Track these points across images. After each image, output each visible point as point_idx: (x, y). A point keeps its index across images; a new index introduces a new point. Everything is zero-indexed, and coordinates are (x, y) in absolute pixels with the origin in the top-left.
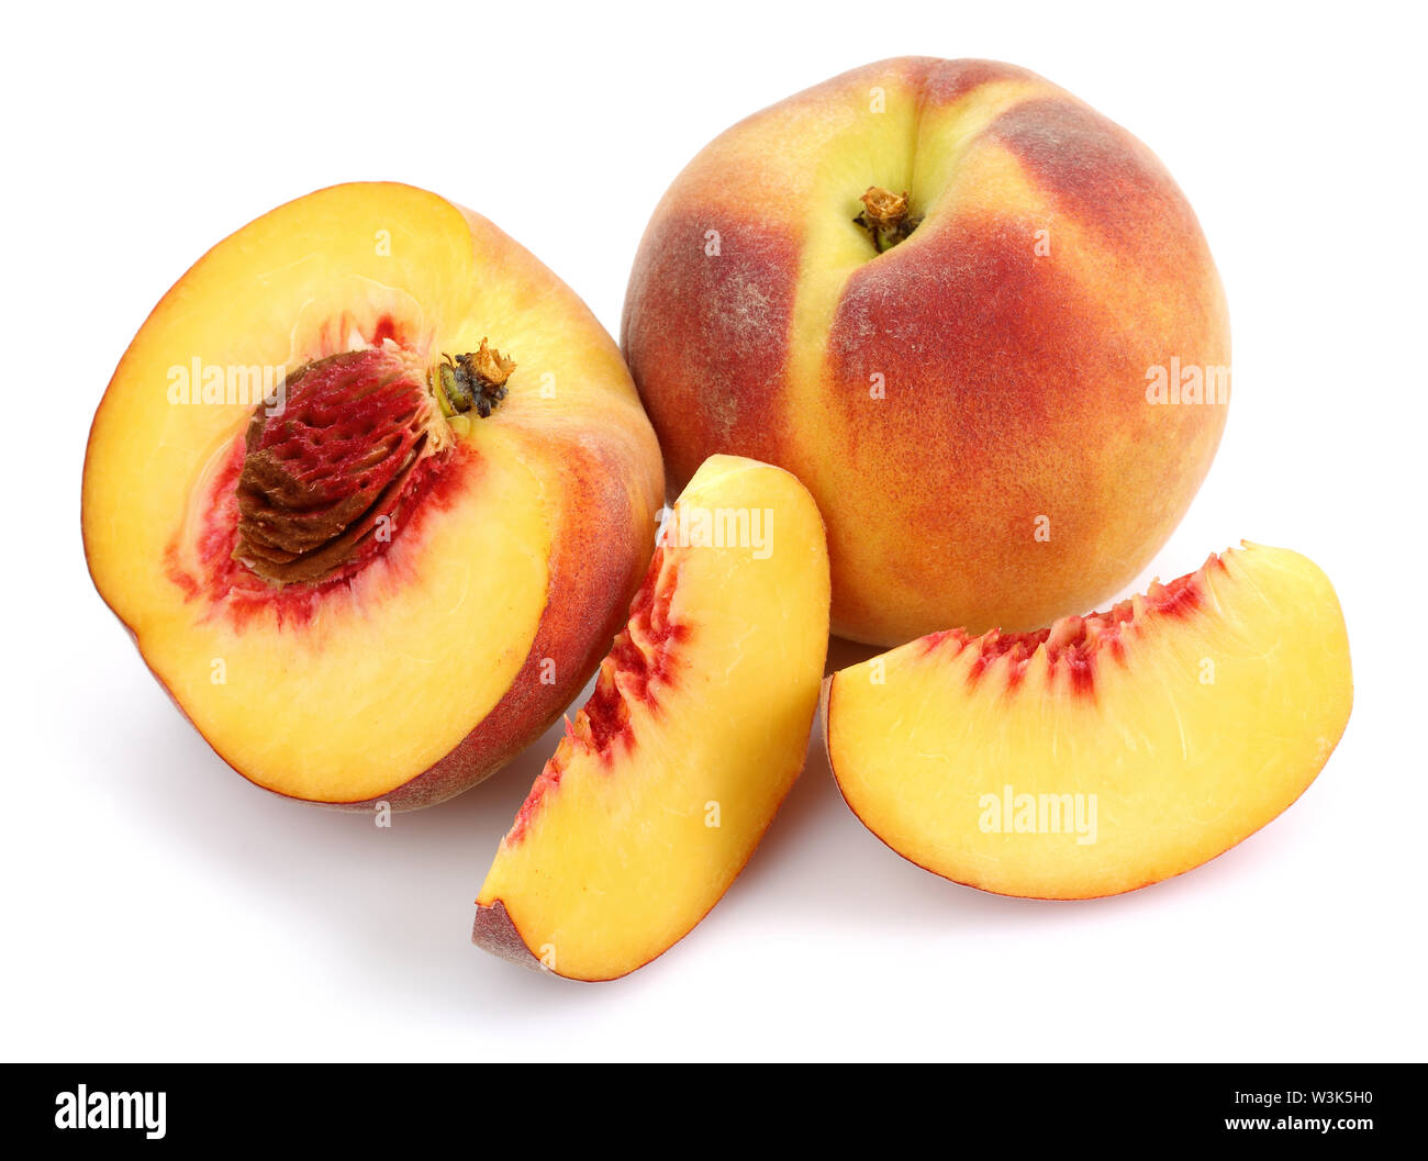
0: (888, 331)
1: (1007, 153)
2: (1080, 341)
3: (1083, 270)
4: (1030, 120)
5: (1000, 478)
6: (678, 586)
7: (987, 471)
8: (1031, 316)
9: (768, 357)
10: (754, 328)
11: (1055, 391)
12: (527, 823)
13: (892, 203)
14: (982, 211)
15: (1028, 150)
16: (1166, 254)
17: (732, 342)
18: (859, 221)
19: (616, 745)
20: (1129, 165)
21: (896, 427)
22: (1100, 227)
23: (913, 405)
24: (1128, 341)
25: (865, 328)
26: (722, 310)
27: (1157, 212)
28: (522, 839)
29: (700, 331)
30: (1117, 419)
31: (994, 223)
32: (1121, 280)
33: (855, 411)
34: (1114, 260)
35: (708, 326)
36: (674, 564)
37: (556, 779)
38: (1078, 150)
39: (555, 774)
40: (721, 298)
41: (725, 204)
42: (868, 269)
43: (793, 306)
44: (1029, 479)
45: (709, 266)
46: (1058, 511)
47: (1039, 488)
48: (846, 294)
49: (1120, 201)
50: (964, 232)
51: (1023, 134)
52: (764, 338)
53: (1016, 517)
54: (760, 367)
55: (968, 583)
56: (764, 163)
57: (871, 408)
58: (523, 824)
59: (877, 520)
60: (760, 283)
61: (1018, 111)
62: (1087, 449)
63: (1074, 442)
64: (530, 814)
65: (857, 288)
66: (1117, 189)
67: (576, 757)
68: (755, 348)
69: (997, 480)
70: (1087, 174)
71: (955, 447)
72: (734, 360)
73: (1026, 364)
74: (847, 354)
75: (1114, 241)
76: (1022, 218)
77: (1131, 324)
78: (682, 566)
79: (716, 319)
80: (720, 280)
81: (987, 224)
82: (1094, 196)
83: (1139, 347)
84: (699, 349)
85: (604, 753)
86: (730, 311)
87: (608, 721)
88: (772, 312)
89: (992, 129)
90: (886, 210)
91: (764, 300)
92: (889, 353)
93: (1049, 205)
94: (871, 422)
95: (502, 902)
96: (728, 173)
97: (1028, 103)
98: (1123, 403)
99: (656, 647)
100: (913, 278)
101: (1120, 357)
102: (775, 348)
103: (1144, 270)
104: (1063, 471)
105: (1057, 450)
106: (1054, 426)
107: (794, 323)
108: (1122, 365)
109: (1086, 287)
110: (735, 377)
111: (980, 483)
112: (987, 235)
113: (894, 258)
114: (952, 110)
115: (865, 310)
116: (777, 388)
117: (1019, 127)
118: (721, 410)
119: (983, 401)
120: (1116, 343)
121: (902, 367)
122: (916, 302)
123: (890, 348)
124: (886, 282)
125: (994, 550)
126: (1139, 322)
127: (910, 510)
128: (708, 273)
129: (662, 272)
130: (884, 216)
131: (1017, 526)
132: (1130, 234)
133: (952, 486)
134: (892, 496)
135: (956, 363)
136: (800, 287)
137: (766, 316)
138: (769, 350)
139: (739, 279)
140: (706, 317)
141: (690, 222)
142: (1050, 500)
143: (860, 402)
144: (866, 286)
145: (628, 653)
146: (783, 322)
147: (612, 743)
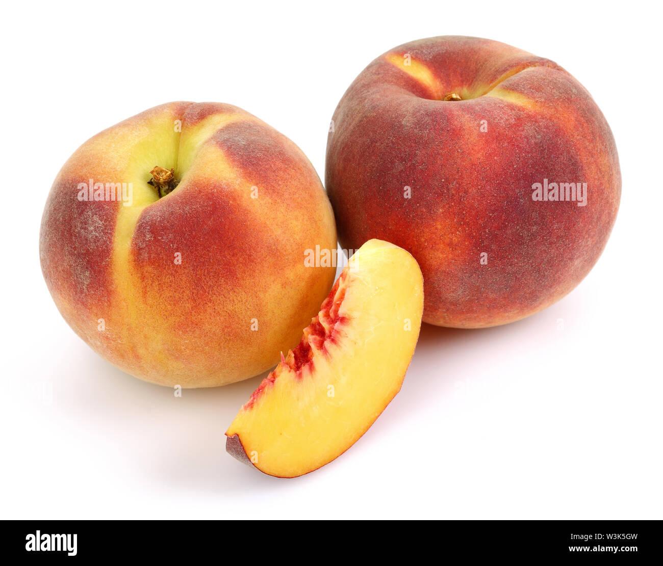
0: (159, 238)
1: (219, 150)
2: (253, 241)
3: (254, 206)
4: (232, 133)
5: (216, 308)
6: (345, 299)
7: (209, 304)
8: (229, 229)
9: (103, 251)
10: (96, 237)
11: (241, 265)
12: (255, 400)
13: (165, 174)
14: (205, 178)
15: (229, 148)
16: (297, 196)
17: (86, 244)
18: (150, 183)
19: (305, 369)
20: (280, 153)
21: (165, 284)
22: (263, 185)
23: (172, 273)
24: (278, 240)
25: (148, 236)
26: (82, 228)
27: (293, 177)
28: (252, 407)
29: (71, 239)
30: (272, 278)
31: (211, 184)
32: (274, 210)
33: (144, 276)
34: (270, 201)
35: (75, 236)
36: (345, 288)
37: (273, 382)
38: (255, 148)
39: (273, 379)
40: (81, 223)
41: (84, 176)
42: (151, 208)
43: (115, 226)
44: (230, 307)
45: (76, 207)
46: (245, 322)
47: (235, 312)
48: (140, 220)
49: (274, 171)
50: (196, 188)
51: (227, 140)
52: (101, 242)
53: (226, 326)
54: (99, 256)
55: (205, 357)
56: (103, 156)
57: (152, 275)
58: (253, 401)
59: (158, 329)
60: (99, 215)
61: (228, 128)
62: (258, 293)
63: (252, 289)
64: (257, 397)
65: (145, 217)
66: (272, 165)
67: (284, 372)
68: (97, 247)
69: (214, 309)
70: (259, 159)
71: (193, 293)
72: (88, 253)
73: (226, 253)
74: (140, 249)
75: (271, 191)
76: (224, 181)
77: (278, 232)
78: (348, 289)
79: (79, 233)
80: (81, 214)
81: (208, 184)
82: (261, 170)
83: (283, 243)
84: (71, 247)
85: (298, 372)
86: (85, 229)
87: (303, 357)
88: (105, 229)
89: (214, 138)
90: (163, 178)
91: (101, 223)
92: (159, 248)
93: (238, 175)
94: (153, 282)
95: (238, 435)
96: (87, 161)
97: (233, 124)
98: (276, 270)
99: (331, 325)
100: (172, 212)
101: (274, 248)
102: (106, 247)
103: (285, 205)
104: (247, 303)
105: (243, 293)
106: (241, 282)
107: (116, 234)
108: (275, 252)
109: (256, 214)
110: (88, 261)
111: (206, 310)
112: (207, 190)
113: (164, 202)
114: (196, 128)
115: (148, 228)
116: (108, 266)
117: (226, 136)
118: (82, 276)
119: (206, 271)
120: (271, 241)
121: (166, 255)
122: (173, 224)
123: (160, 246)
124: (159, 214)
125: (216, 342)
126: (283, 230)
127: (174, 323)
128: (75, 210)
129: (55, 209)
130: (162, 180)
131: (226, 331)
132: (279, 188)
133: (193, 312)
134: (165, 317)
135: (192, 253)
136: (119, 216)
137: (102, 231)
138: (104, 247)
139: (90, 213)
140: (74, 231)
141: (68, 185)
142: (241, 317)
143: (147, 272)
144: (149, 216)
145: (318, 327)
146: (111, 234)
147: (303, 368)
